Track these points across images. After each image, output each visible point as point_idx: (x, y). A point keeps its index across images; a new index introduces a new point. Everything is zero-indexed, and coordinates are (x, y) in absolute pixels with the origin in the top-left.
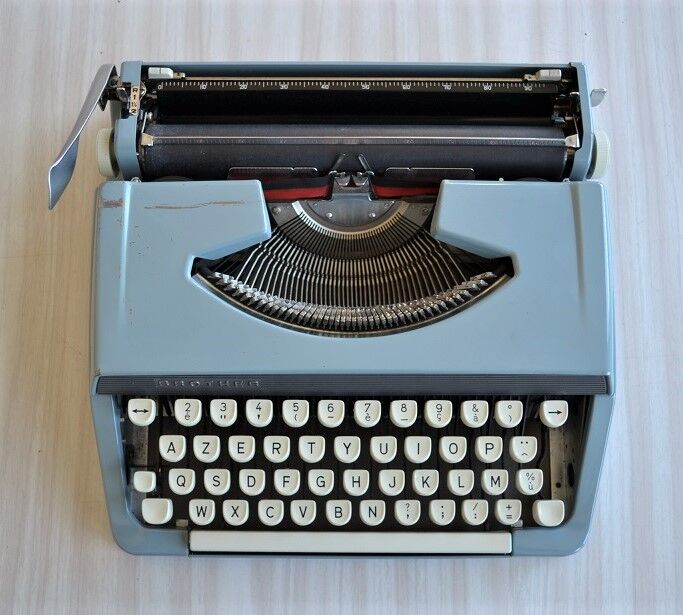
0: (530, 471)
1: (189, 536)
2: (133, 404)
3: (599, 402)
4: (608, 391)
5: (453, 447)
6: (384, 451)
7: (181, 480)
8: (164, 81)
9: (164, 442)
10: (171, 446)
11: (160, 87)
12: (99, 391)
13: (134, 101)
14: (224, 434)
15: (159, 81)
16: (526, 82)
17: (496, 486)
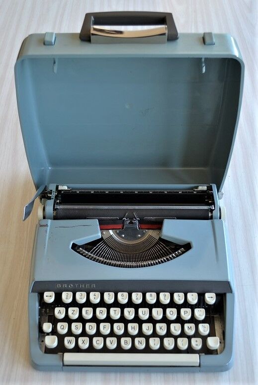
0: (204, 324)
1: (63, 355)
2: (46, 294)
3: (228, 295)
4: (231, 291)
5: (171, 312)
6: (144, 313)
7: (62, 327)
8: (64, 190)
9: (57, 310)
10: (60, 312)
11: (62, 192)
12: (33, 291)
13: (53, 195)
14: (81, 306)
15: (62, 190)
16: (194, 191)
17: (190, 330)
